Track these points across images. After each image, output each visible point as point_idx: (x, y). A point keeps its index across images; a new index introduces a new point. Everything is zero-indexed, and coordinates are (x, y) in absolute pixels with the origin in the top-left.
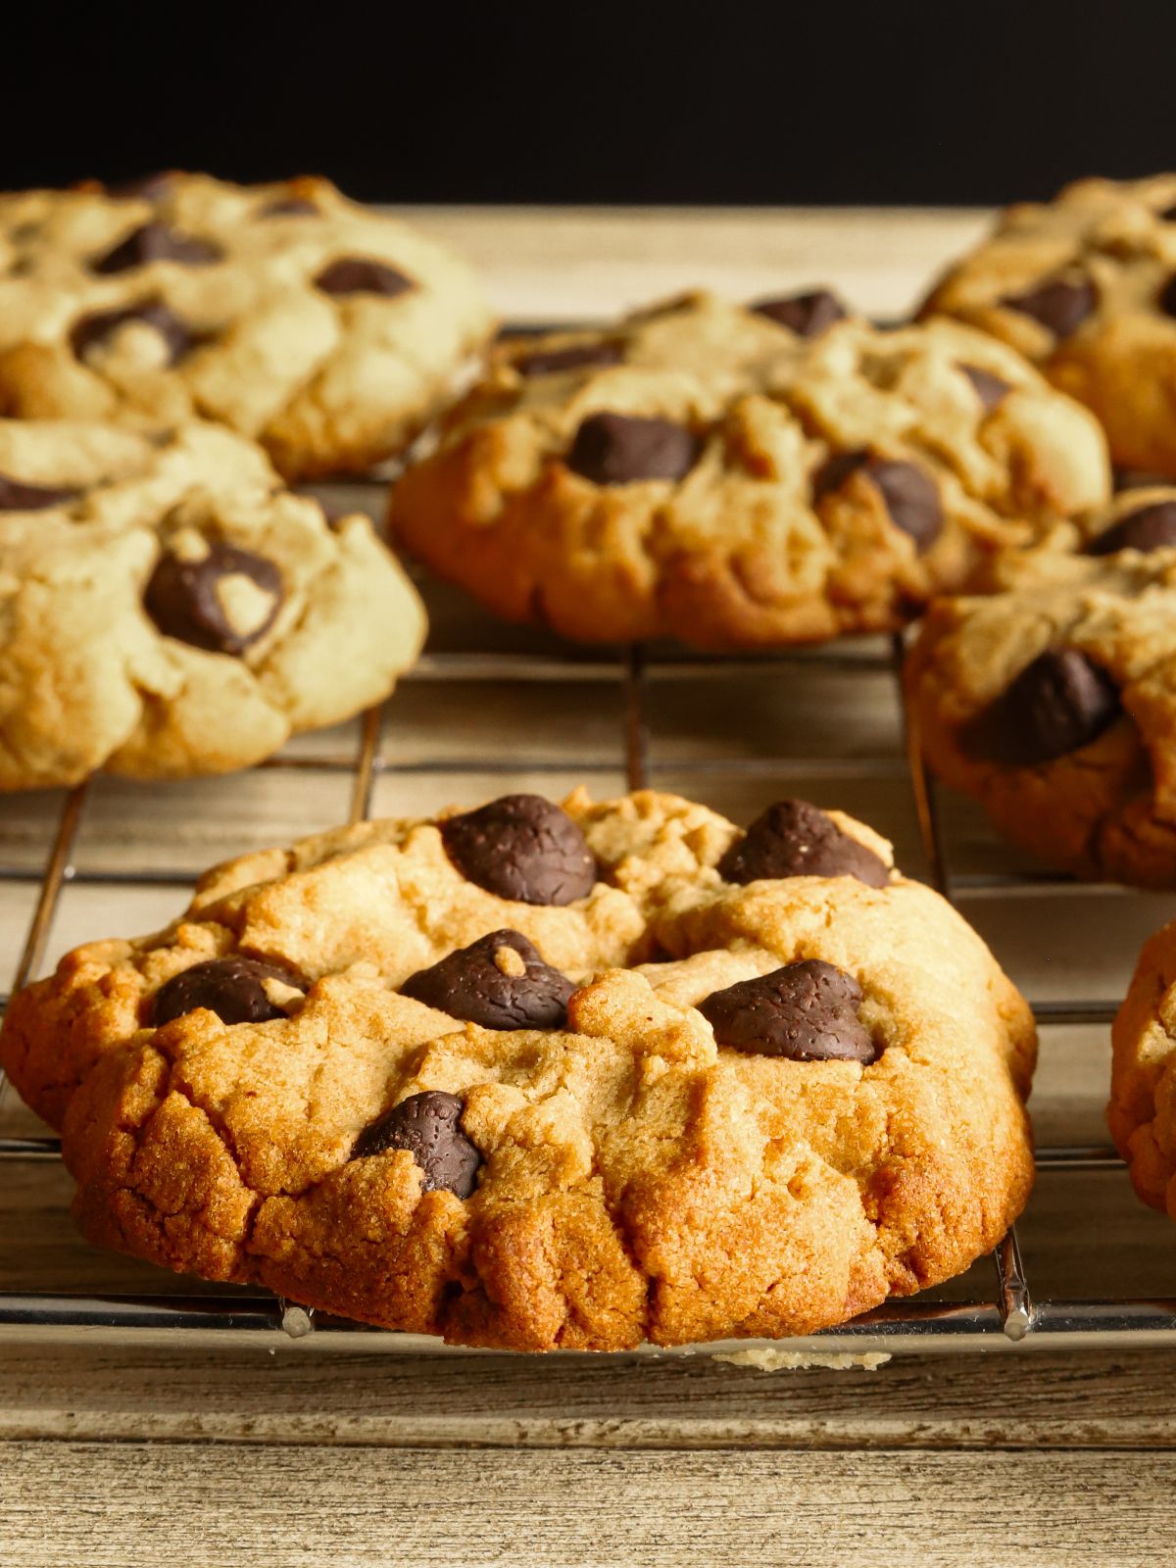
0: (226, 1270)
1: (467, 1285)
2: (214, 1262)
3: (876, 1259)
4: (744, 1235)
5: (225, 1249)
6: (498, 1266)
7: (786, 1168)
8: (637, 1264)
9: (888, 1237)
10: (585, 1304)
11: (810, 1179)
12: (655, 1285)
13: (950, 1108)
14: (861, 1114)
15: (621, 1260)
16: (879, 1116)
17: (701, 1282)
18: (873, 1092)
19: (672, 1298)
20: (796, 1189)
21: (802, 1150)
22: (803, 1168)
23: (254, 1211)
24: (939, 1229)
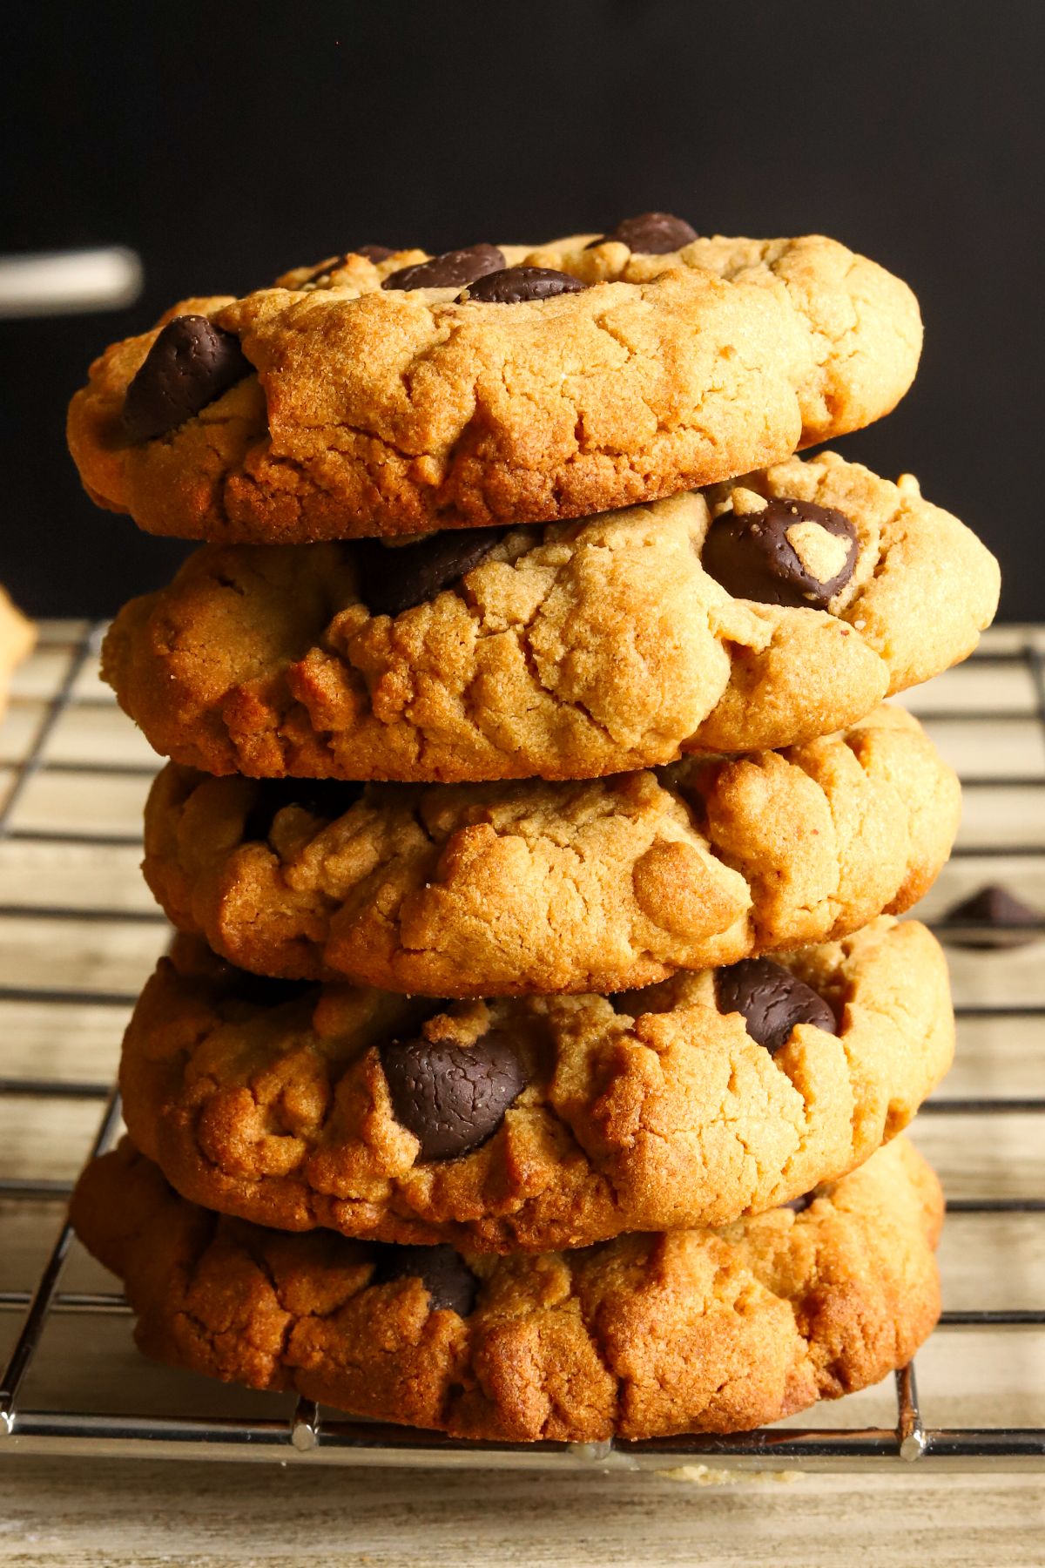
0: (266, 1379)
1: (467, 1386)
2: (256, 1372)
3: (807, 1369)
4: (698, 1343)
5: (265, 1361)
6: (494, 1369)
7: (732, 1290)
8: (609, 1367)
9: (818, 1350)
10: (565, 1400)
11: (753, 1300)
12: (624, 1385)
13: (869, 1248)
14: (794, 1250)
15: (596, 1364)
16: (809, 1252)
17: (662, 1382)
18: (804, 1233)
19: (638, 1395)
20: (740, 1308)
21: (744, 1277)
22: (746, 1292)
23: (289, 1330)
24: (859, 1344)
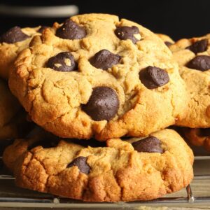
0: (43, 190)
1: (87, 189)
2: (41, 188)
3: (164, 186)
4: (139, 179)
5: (43, 185)
6: (93, 185)
7: (147, 168)
8: (119, 185)
9: (166, 182)
10: (109, 192)
11: (152, 170)
12: (122, 189)
13: (177, 161)
14: (161, 161)
15: (116, 184)
16: (164, 161)
17: (131, 188)
18: (163, 158)
19: (125, 191)
20: (149, 172)
21: (149, 165)
22: (150, 169)
23: (48, 179)
24: (175, 181)
